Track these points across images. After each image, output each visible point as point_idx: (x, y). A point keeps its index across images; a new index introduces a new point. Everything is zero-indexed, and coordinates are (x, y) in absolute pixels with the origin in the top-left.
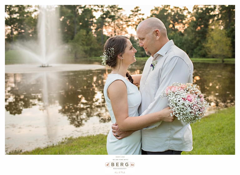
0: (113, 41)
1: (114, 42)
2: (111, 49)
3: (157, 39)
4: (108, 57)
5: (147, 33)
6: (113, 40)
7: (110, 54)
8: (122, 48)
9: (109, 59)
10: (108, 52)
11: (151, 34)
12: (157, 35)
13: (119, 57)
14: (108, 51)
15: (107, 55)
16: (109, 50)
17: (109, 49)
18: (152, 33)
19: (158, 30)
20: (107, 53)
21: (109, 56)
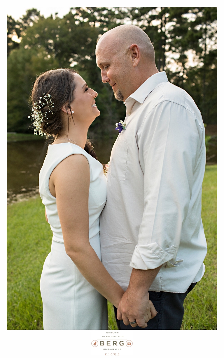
0: (46, 81)
1: (49, 83)
2: (46, 96)
3: (134, 64)
4: (44, 115)
5: (115, 54)
6: (45, 78)
7: (45, 107)
8: (67, 90)
9: (46, 120)
10: (40, 105)
11: (122, 53)
12: (135, 55)
13: (64, 109)
14: (40, 102)
15: (40, 112)
16: (42, 100)
17: (41, 98)
18: (125, 52)
19: (136, 46)
20: (40, 108)
21: (45, 112)
